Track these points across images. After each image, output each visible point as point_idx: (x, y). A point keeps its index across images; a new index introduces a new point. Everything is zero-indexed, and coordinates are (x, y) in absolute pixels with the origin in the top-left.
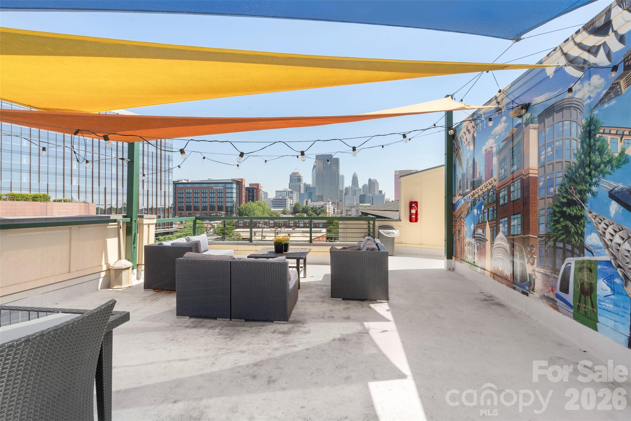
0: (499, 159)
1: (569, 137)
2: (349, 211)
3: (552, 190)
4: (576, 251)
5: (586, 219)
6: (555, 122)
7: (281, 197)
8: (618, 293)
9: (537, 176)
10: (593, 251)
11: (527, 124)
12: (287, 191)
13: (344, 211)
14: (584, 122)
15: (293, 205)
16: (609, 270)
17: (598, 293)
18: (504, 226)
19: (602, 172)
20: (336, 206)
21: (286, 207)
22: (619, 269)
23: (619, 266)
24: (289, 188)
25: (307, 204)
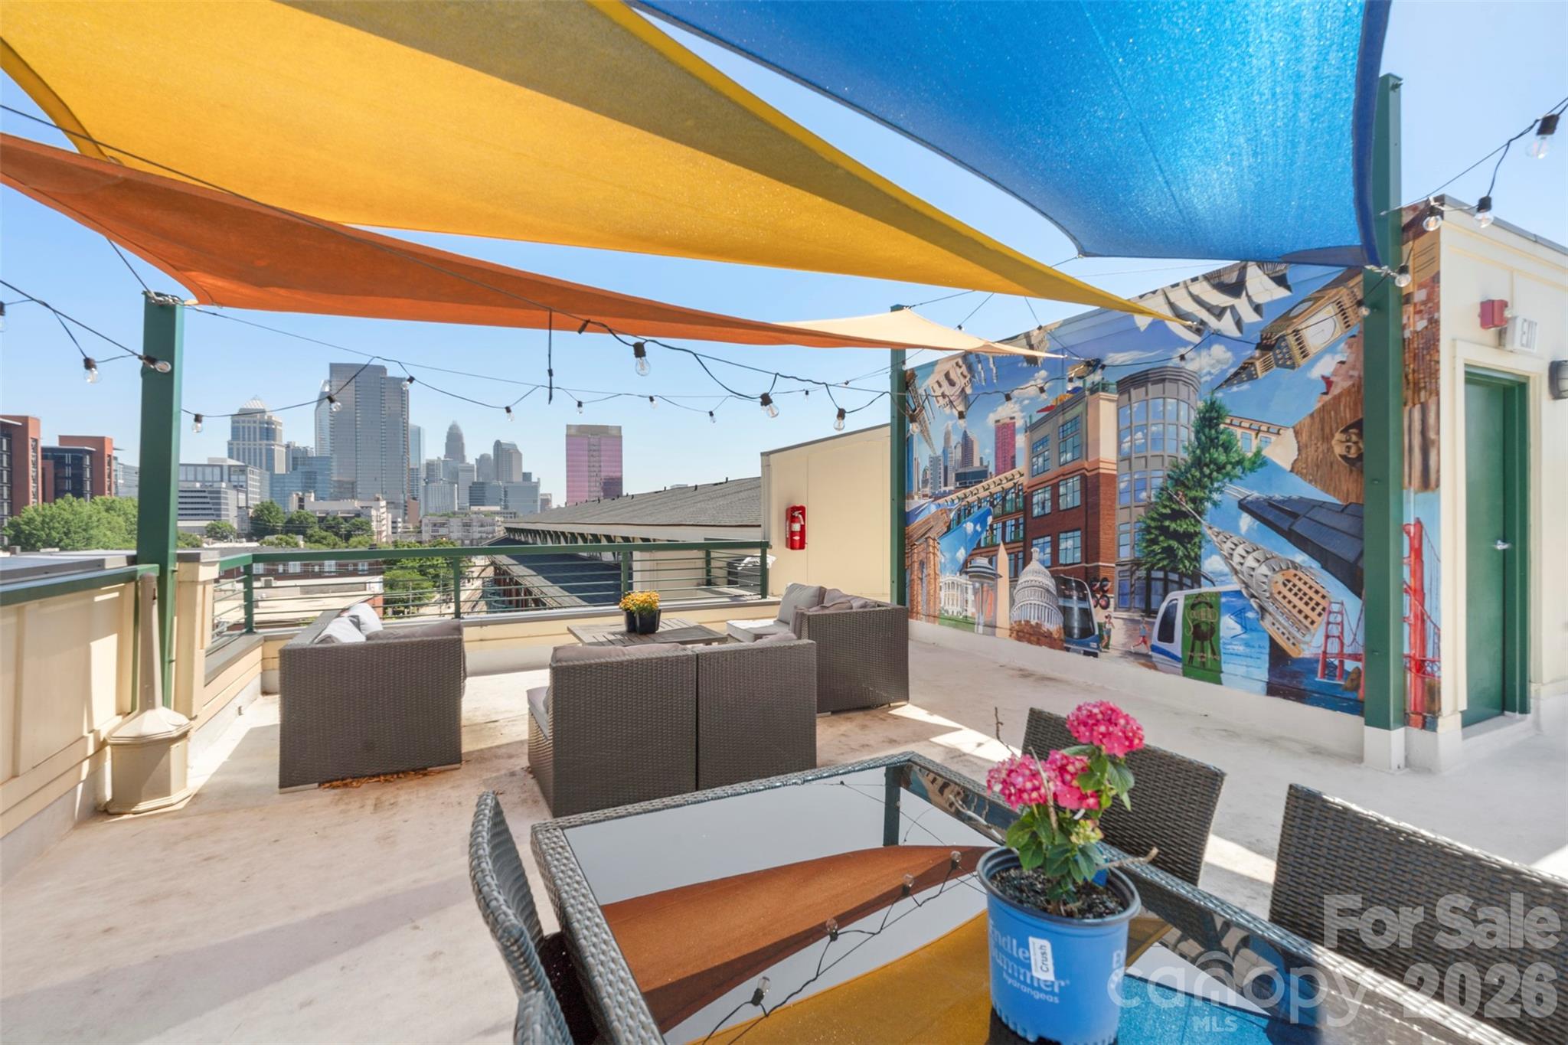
0: (1030, 440)
1: (1175, 421)
2: (443, 525)
3: (1143, 495)
4: (1188, 581)
5: (1203, 536)
6: (1150, 396)
7: (198, 485)
8: (1251, 630)
9: (1115, 473)
10: (1214, 579)
11: (1094, 390)
12: (221, 467)
13: (426, 525)
14: (1201, 405)
15: (251, 511)
16: (1238, 603)
17: (1221, 634)
18: (1043, 550)
19: (1228, 474)
20: (401, 511)
21: (219, 516)
22: (1252, 601)
23: (1253, 596)
24: (231, 456)
25: (301, 507)
